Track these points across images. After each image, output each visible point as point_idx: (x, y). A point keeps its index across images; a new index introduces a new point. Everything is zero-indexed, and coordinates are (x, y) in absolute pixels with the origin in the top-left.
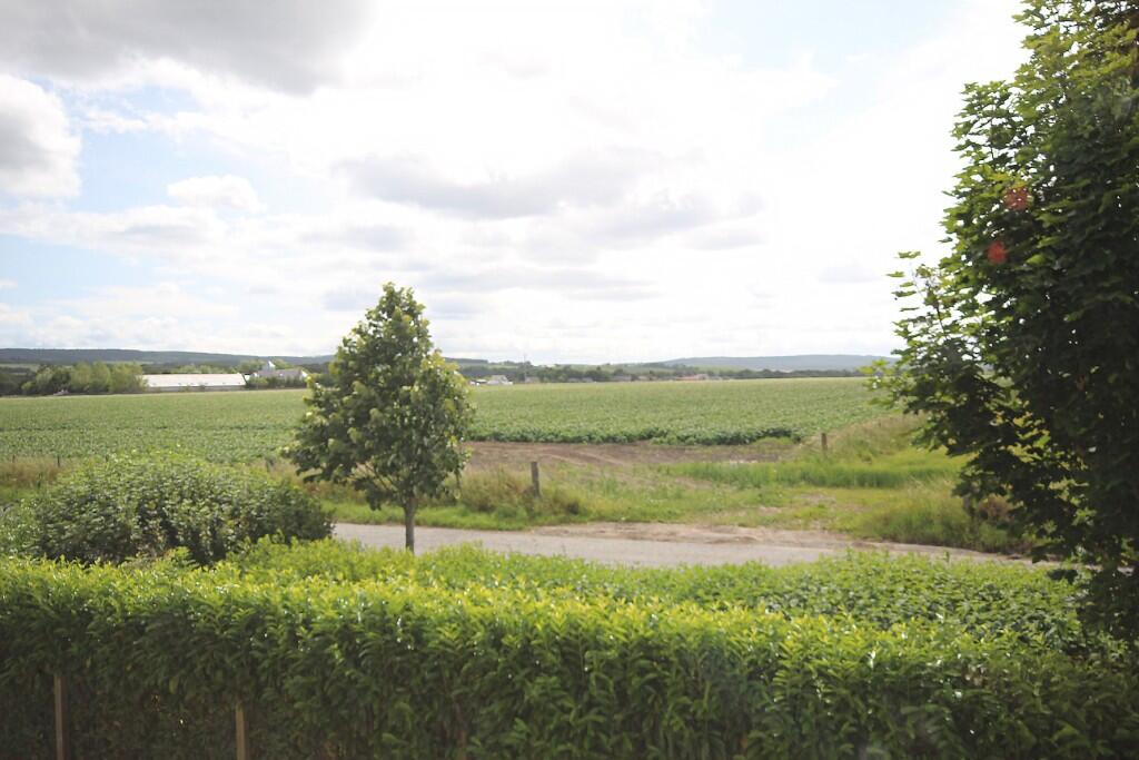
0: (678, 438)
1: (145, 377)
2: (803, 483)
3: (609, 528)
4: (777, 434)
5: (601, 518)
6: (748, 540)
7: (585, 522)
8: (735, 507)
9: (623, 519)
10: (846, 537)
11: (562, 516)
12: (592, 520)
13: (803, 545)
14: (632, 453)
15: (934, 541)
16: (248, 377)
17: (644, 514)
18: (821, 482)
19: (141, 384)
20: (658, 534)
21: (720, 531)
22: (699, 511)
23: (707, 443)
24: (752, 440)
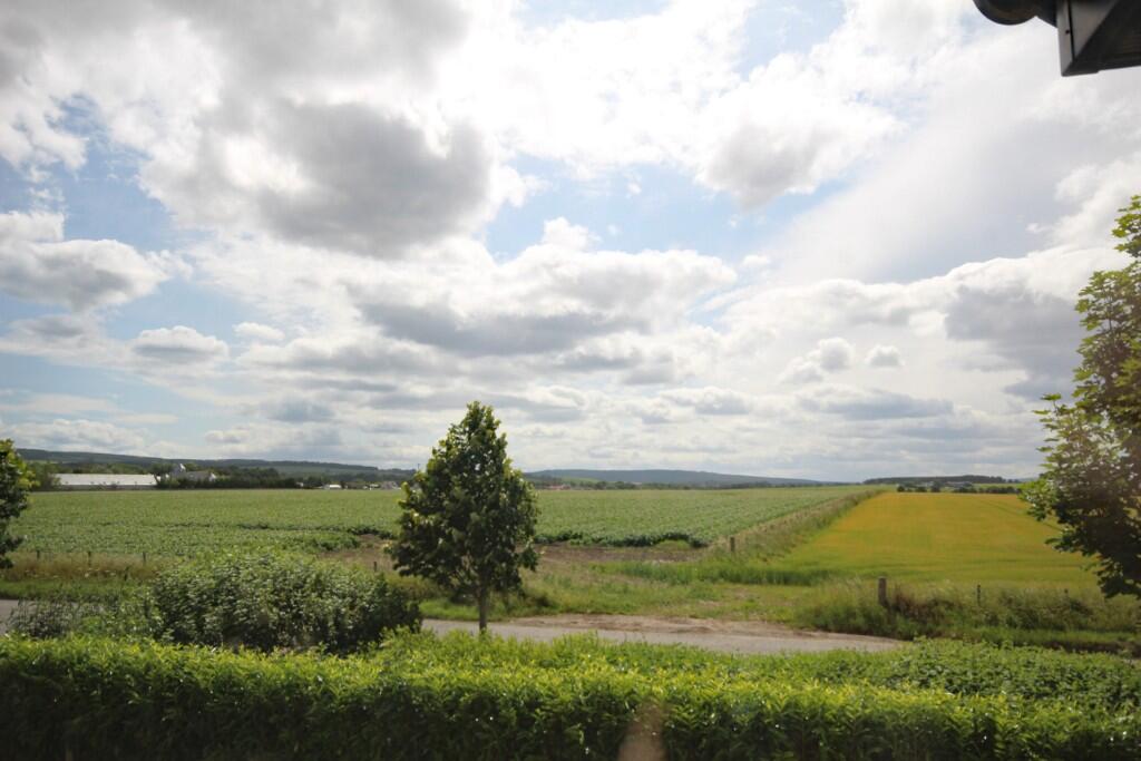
0: (593, 540)
1: (58, 475)
2: (722, 580)
3: (580, 619)
4: (674, 537)
5: (569, 610)
6: (704, 630)
7: (554, 614)
8: (680, 602)
9: (589, 611)
10: (784, 627)
11: (535, 608)
12: (561, 612)
13: (752, 634)
14: (558, 552)
15: (857, 631)
16: (159, 478)
17: (606, 607)
18: (736, 579)
19: (53, 484)
20: (625, 625)
21: (676, 622)
22: (651, 605)
23: (618, 544)
24: (655, 543)
